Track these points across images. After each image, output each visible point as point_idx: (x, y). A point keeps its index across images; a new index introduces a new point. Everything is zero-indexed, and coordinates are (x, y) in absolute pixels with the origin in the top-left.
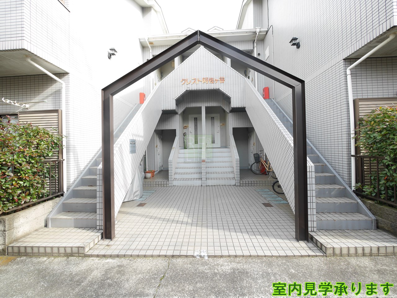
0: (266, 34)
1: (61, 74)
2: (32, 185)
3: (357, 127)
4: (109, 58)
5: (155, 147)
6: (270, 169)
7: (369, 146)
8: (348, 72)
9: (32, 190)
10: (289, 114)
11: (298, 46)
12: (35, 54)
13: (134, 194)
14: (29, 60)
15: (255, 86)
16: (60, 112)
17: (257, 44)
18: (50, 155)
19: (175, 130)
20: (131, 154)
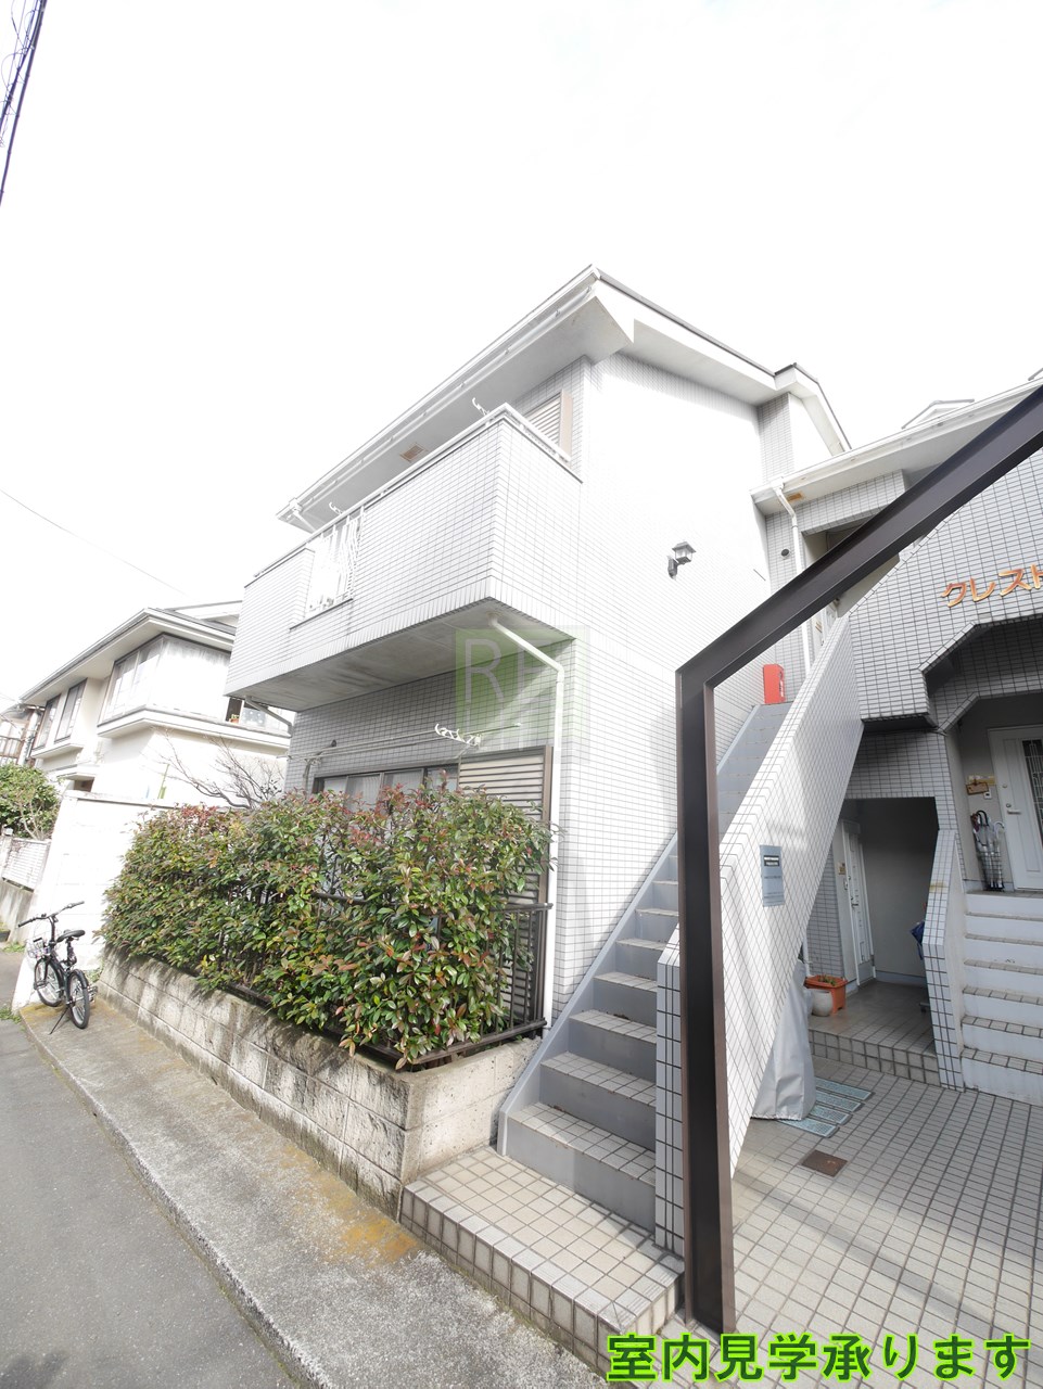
1: (558, 644)
2: (475, 986)
4: (671, 575)
5: (837, 870)
9: (472, 1000)
12: (509, 604)
13: (778, 1090)
14: (495, 623)
16: (548, 751)
18: (520, 888)
19: (931, 801)
20: (766, 908)
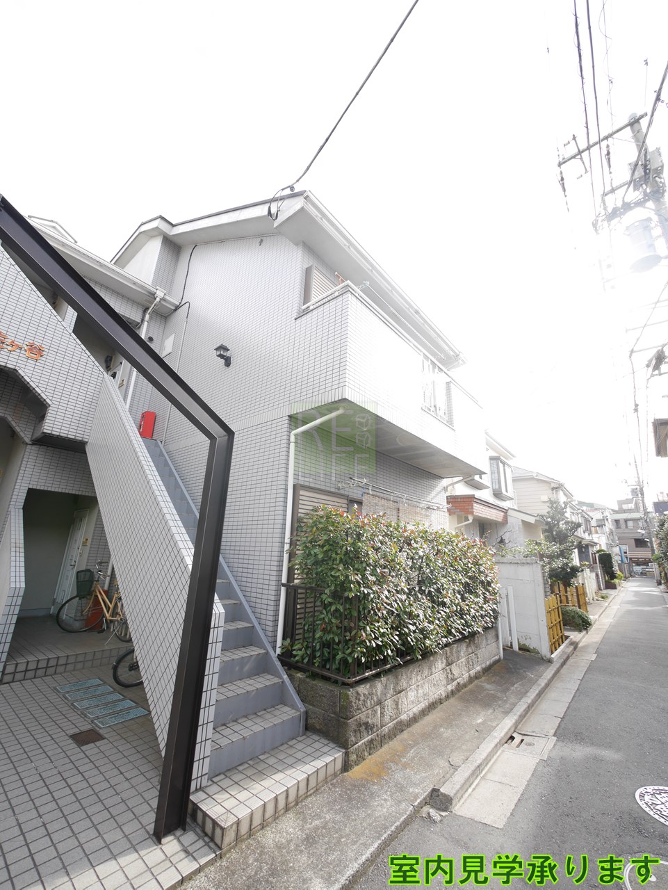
0: (175, 310)
3: (295, 534)
6: (117, 613)
7: (307, 571)
8: (292, 439)
10: (187, 483)
11: (228, 362)
15: (125, 399)
17: (150, 318)
